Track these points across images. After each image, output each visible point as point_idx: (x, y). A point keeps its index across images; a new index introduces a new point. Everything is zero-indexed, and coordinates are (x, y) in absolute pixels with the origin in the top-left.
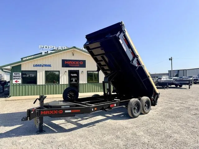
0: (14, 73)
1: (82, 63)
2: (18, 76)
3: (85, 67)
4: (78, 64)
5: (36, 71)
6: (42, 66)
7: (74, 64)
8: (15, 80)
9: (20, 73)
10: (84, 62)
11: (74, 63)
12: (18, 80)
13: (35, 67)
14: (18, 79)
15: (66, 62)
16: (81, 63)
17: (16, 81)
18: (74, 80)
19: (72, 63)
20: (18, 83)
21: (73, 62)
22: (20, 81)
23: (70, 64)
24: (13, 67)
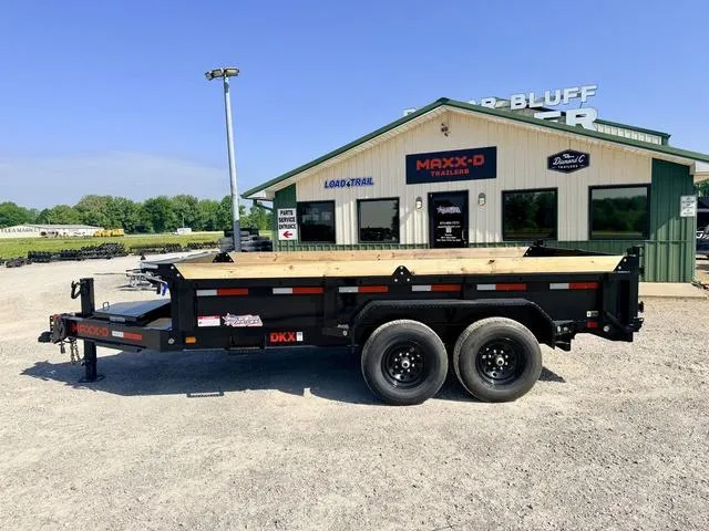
0: (279, 210)
1: (482, 162)
2: (290, 220)
3: (493, 175)
4: (465, 164)
5: (333, 202)
6: (348, 185)
7: (448, 168)
8: (284, 230)
9: (294, 210)
10: (490, 154)
11: (448, 163)
12: (291, 231)
13: (330, 189)
14: (290, 227)
15: (419, 163)
16: (478, 161)
17: (286, 234)
18: (449, 230)
19: (443, 163)
20: (291, 238)
21: (445, 160)
22: (294, 234)
23: (436, 169)
24: (277, 193)
